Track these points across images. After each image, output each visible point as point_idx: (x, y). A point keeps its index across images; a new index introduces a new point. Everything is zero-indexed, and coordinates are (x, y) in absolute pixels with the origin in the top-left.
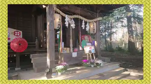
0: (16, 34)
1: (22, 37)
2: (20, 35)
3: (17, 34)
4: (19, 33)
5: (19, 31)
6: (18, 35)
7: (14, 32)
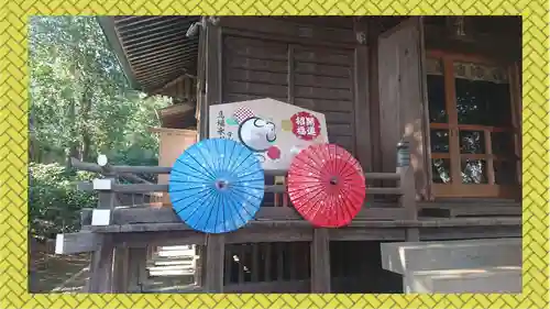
0: (301, 131)
1: (326, 140)
2: (318, 131)
3: (306, 127)
4: (310, 121)
5: (313, 113)
6: (312, 131)
7: (294, 119)
